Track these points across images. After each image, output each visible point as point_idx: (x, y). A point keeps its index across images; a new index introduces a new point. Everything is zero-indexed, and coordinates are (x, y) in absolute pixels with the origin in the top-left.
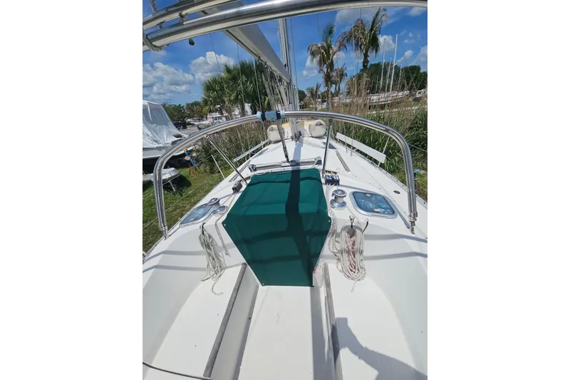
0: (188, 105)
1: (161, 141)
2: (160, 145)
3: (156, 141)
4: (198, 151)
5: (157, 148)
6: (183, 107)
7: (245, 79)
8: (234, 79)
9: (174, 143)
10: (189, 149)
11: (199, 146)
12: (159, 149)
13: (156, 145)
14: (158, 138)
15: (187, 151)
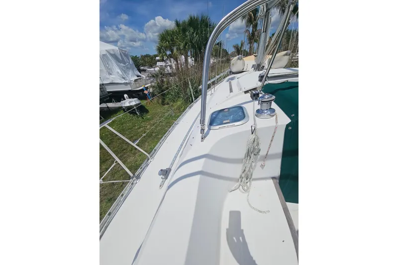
0: (142, 56)
1: (127, 78)
2: (126, 81)
3: (124, 78)
4: (153, 87)
5: (124, 84)
6: (138, 58)
7: (192, 31)
8: (184, 30)
9: (136, 80)
10: (146, 86)
11: (155, 83)
12: (126, 84)
13: (123, 81)
14: (125, 76)
15: (145, 87)
